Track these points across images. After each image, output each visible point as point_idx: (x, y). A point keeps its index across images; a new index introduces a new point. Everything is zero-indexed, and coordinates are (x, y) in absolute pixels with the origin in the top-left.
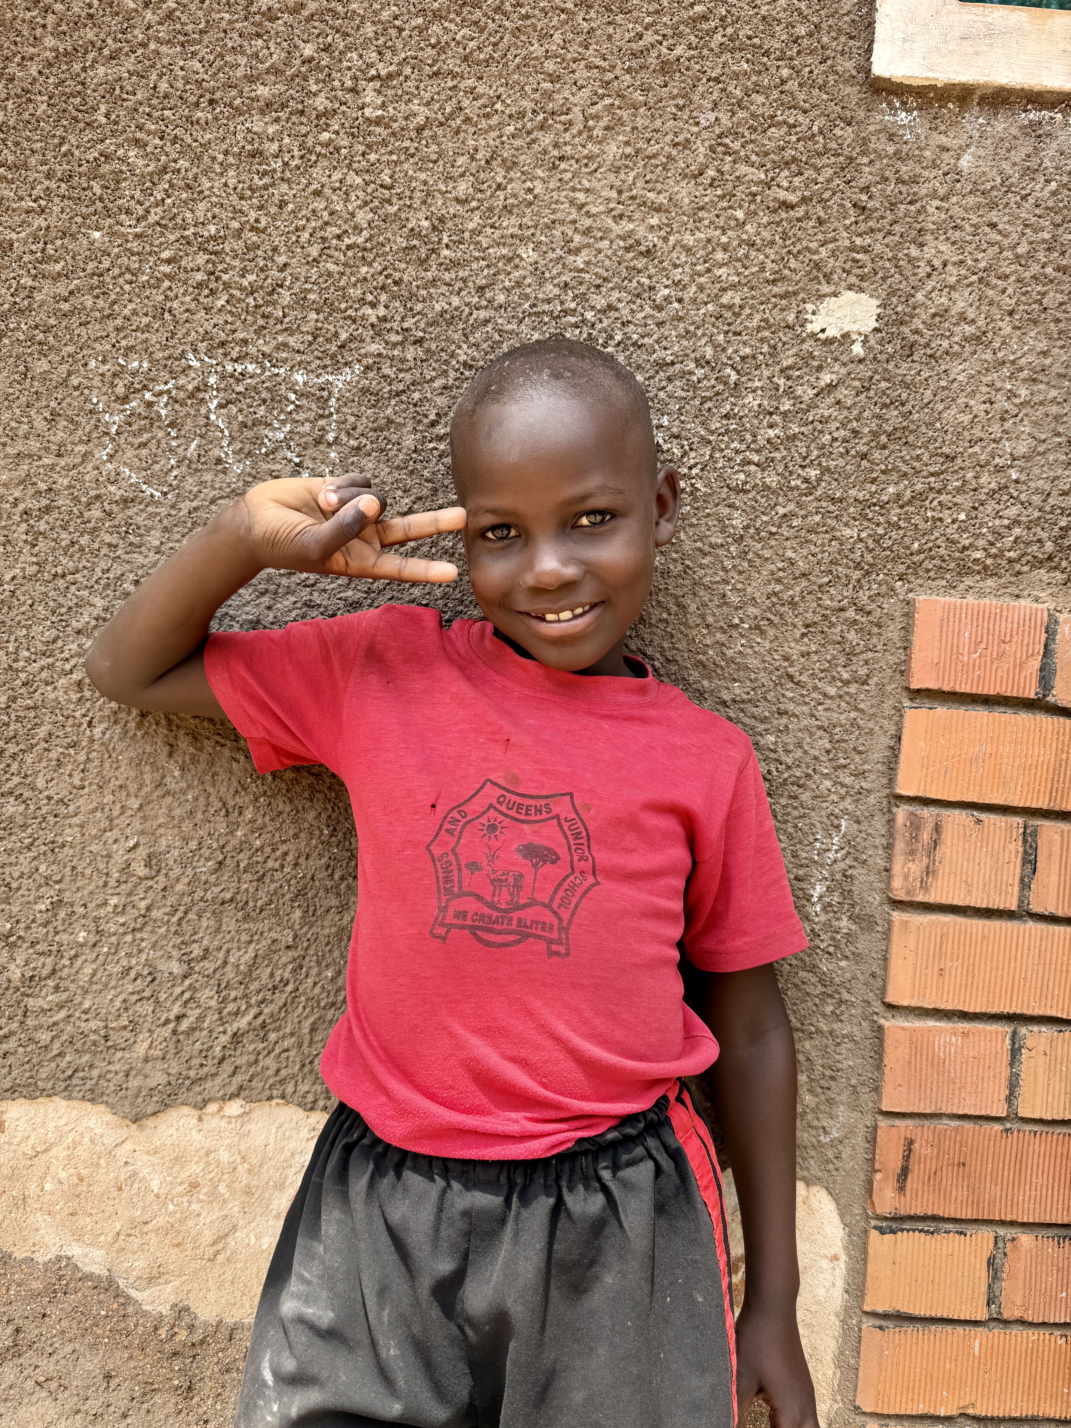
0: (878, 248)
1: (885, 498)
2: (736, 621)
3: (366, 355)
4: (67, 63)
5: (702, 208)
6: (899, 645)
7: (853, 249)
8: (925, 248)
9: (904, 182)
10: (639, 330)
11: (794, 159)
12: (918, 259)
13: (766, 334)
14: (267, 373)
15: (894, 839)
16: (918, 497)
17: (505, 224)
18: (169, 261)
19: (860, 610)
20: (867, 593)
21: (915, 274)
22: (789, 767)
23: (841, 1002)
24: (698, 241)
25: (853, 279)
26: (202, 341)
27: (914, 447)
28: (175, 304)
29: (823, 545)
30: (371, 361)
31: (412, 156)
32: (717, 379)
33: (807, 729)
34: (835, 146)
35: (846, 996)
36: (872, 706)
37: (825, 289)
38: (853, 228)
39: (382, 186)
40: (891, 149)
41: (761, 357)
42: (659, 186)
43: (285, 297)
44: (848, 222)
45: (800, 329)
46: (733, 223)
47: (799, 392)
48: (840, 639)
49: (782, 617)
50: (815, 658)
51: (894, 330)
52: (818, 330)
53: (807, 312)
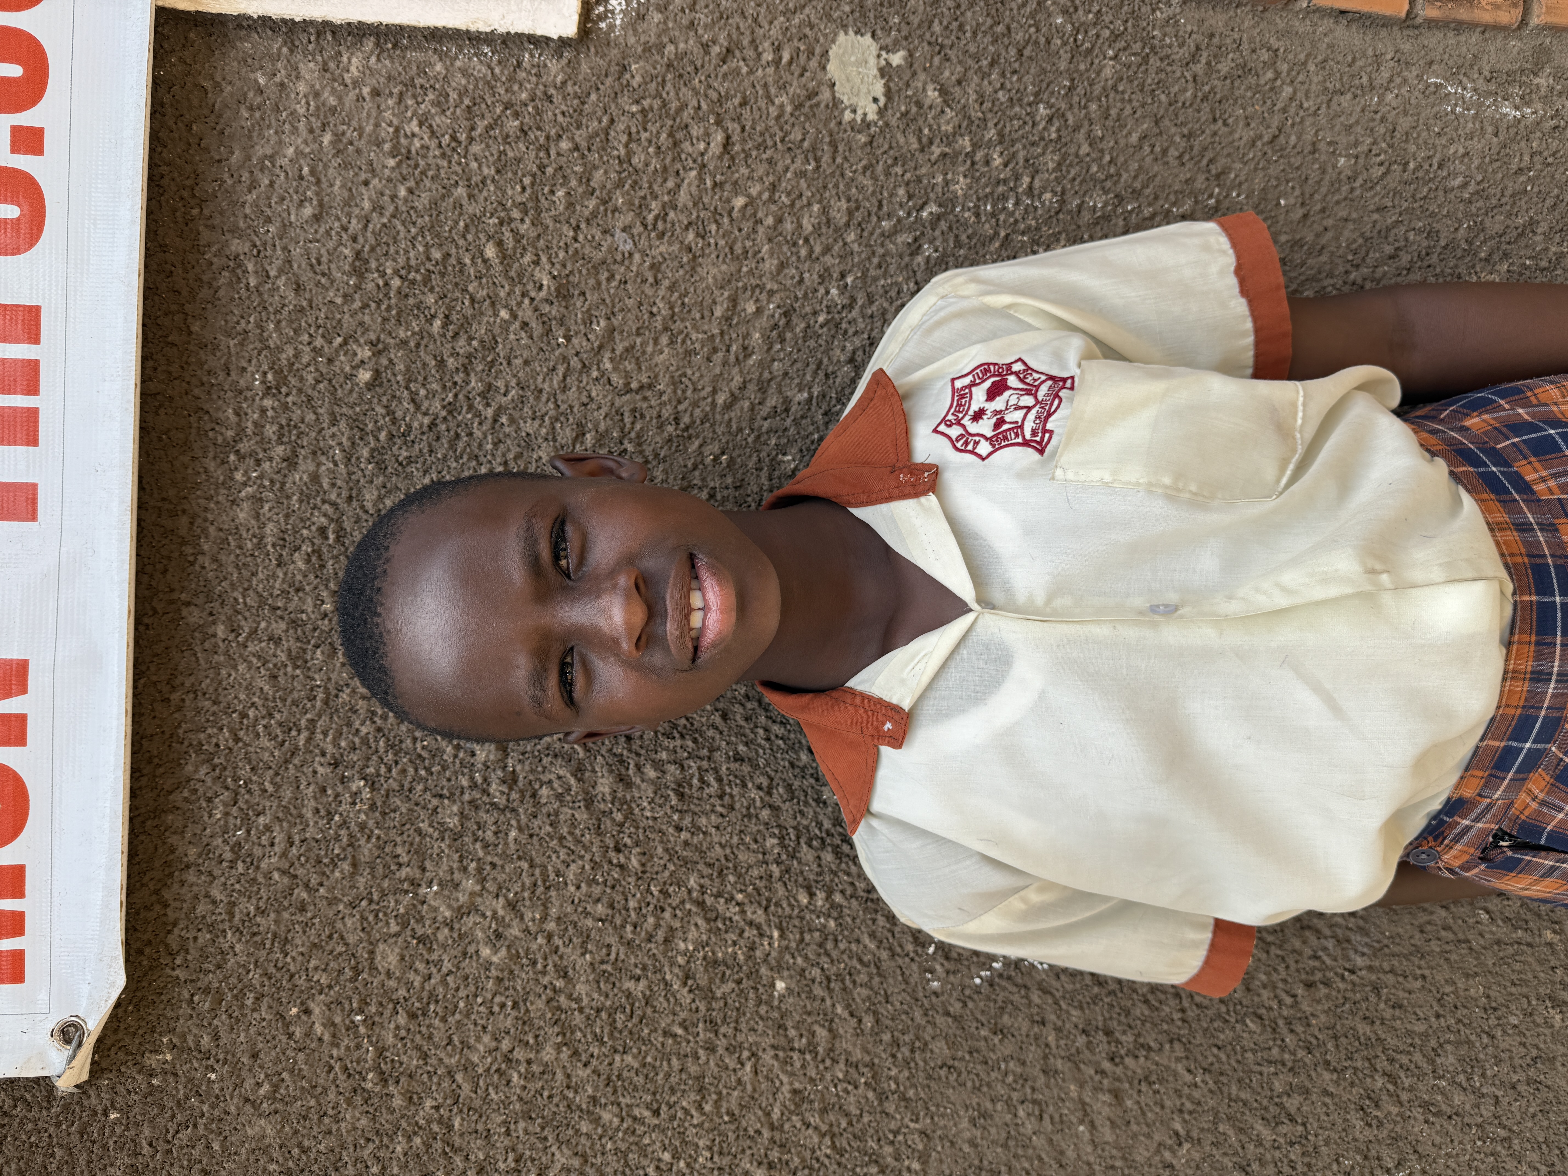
0: (774, 34)
1: (1069, 27)
4: (572, 1033)
5: (732, 250)
7: (776, 64)
11: (671, 135)
13: (880, 169)
15: (1451, 21)
18: (811, 895)
19: (1194, 58)
20: (1175, 49)
22: (1374, 143)
24: (771, 254)
25: (813, 64)
29: (1123, 100)
32: (934, 229)
33: (1331, 119)
34: (653, 85)
36: (1302, 45)
37: (825, 96)
38: (751, 63)
40: (657, 17)
41: (908, 175)
42: (707, 302)
44: (745, 70)
45: (873, 129)
46: (749, 211)
47: (950, 128)
48: (1228, 81)
49: (1205, 149)
50: (1250, 109)
51: (872, 15)
52: (875, 106)
53: (854, 120)
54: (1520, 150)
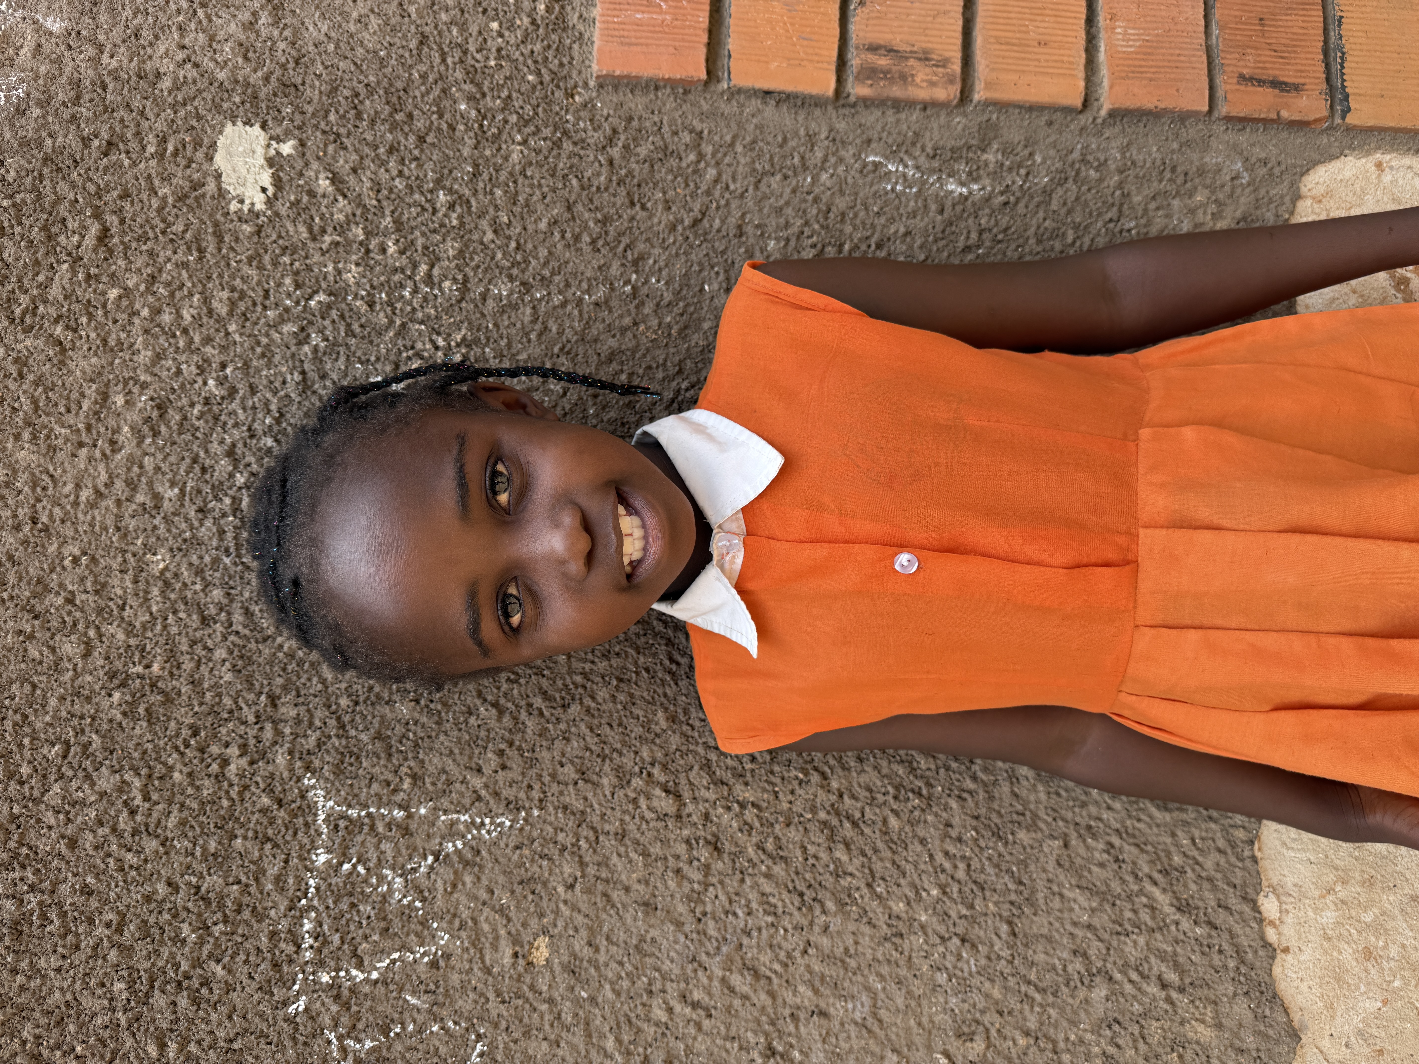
0: (160, 126)
1: (473, 113)
2: (628, 288)
3: (292, 770)
5: (105, 342)
6: (652, 96)
7: (160, 155)
8: (161, 70)
9: (78, 97)
10: (260, 416)
11: (44, 228)
12: (176, 79)
13: (267, 258)
14: (315, 902)
15: (888, 99)
16: (472, 75)
17: (119, 592)
18: (162, 1046)
19: (611, 141)
20: (590, 133)
21: (194, 82)
22: (807, 223)
23: (1083, 161)
24: (146, 345)
25: (200, 155)
26: (272, 994)
27: (410, 80)
28: (221, 1034)
29: (532, 186)
30: (299, 764)
31: (25, 717)
32: (323, 318)
33: (759, 202)
34: (29, 179)
35: (1076, 155)
36: (728, 126)
37: (211, 187)
38: (134, 156)
39: (65, 757)
40: (36, 112)
41: (297, 264)
42: (74, 395)
43: (213, 881)
44: (127, 162)
45: (262, 218)
46: (125, 303)
47: (341, 217)
48: (647, 165)
49: (622, 234)
50: (671, 193)
51: (264, 106)
52: (262, 196)
53: (241, 210)
54: (967, 227)
